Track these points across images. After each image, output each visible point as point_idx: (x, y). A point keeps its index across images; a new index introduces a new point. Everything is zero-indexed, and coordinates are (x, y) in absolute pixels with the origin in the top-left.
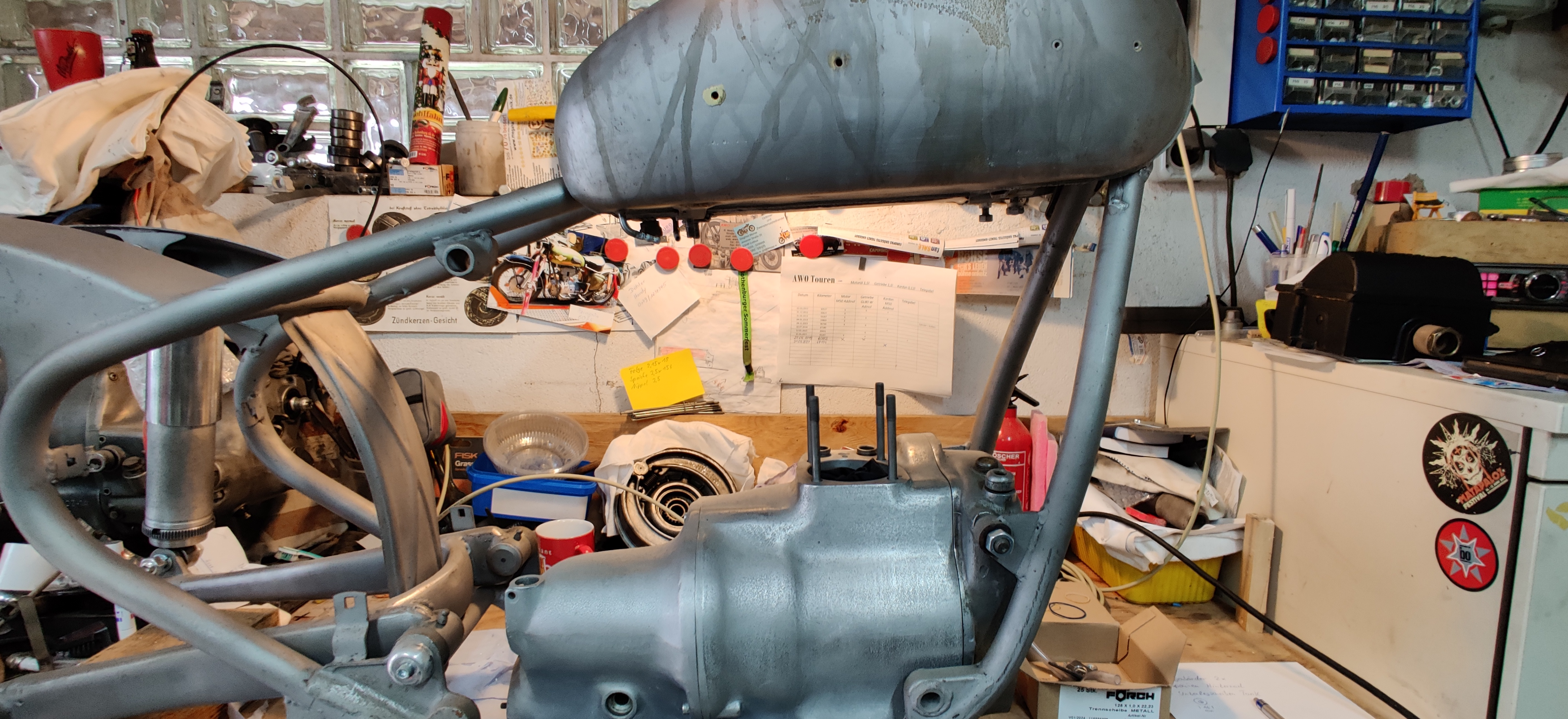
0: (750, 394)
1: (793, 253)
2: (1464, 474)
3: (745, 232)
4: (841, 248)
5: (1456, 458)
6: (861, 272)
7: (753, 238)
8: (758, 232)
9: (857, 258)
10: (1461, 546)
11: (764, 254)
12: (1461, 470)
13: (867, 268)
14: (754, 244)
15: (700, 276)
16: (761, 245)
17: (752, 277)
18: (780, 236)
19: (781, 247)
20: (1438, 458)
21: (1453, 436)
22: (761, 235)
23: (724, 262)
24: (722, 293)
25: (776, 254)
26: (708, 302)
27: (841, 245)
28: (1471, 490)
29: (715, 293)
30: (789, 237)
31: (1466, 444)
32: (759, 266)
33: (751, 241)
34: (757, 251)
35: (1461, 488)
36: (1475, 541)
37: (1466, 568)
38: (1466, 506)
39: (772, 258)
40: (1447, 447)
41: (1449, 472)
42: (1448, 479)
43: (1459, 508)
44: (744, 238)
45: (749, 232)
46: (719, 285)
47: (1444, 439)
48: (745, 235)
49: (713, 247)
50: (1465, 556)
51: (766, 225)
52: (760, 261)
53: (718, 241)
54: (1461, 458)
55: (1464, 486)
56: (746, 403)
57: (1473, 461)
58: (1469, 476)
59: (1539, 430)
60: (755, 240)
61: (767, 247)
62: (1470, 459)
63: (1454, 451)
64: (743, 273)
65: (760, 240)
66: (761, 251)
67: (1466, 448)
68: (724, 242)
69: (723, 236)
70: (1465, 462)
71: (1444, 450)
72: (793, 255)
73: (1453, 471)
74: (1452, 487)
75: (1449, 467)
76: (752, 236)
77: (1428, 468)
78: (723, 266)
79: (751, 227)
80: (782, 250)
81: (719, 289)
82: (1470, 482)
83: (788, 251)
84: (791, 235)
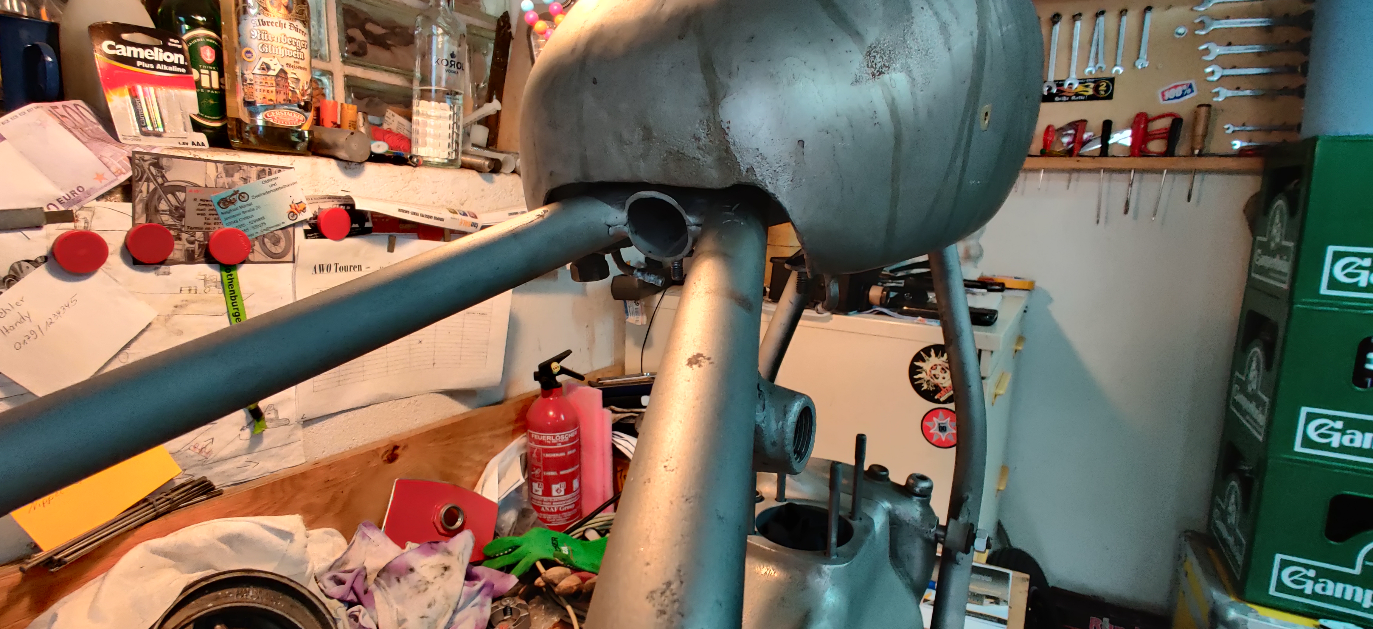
0: (257, 450)
1: (307, 234)
2: (940, 381)
3: (232, 203)
4: (368, 225)
5: (933, 372)
6: (390, 254)
7: (244, 212)
8: (255, 202)
9: (384, 237)
10: (939, 424)
11: (264, 236)
12: (937, 378)
13: (396, 250)
14: (246, 222)
15: (147, 279)
16: (258, 223)
17: (244, 274)
18: (289, 209)
19: (290, 226)
20: (921, 373)
21: (931, 359)
22: (258, 207)
23: (193, 251)
24: (193, 302)
25: (282, 236)
26: (166, 320)
27: (368, 221)
28: (945, 389)
29: (179, 303)
30: (304, 210)
31: (940, 363)
32: (258, 254)
33: (242, 216)
34: (252, 231)
35: (937, 389)
36: (949, 419)
37: (943, 436)
38: (942, 399)
39: (276, 242)
40: (926, 366)
41: (928, 381)
42: (928, 385)
43: (938, 401)
44: (229, 212)
45: (239, 203)
46: (185, 289)
47: (924, 361)
48: (232, 207)
49: (171, 227)
50: (942, 429)
51: (268, 193)
52: (257, 247)
53: (181, 217)
54: (938, 372)
55: (940, 388)
56: (253, 464)
57: (946, 372)
58: (943, 381)
59: (985, 350)
60: (248, 214)
61: (268, 226)
62: (943, 371)
63: (932, 368)
64: (228, 268)
65: (257, 214)
66: (259, 231)
67: (940, 365)
68: (192, 219)
69: (191, 208)
70: (940, 374)
71: (924, 368)
72: (307, 237)
73: (932, 380)
74: (931, 389)
75: (929, 378)
76: (243, 209)
77: (912, 380)
78: (190, 259)
79: (242, 196)
80: (291, 229)
81: (185, 295)
82: (944, 385)
83: (299, 232)
84: (308, 208)
